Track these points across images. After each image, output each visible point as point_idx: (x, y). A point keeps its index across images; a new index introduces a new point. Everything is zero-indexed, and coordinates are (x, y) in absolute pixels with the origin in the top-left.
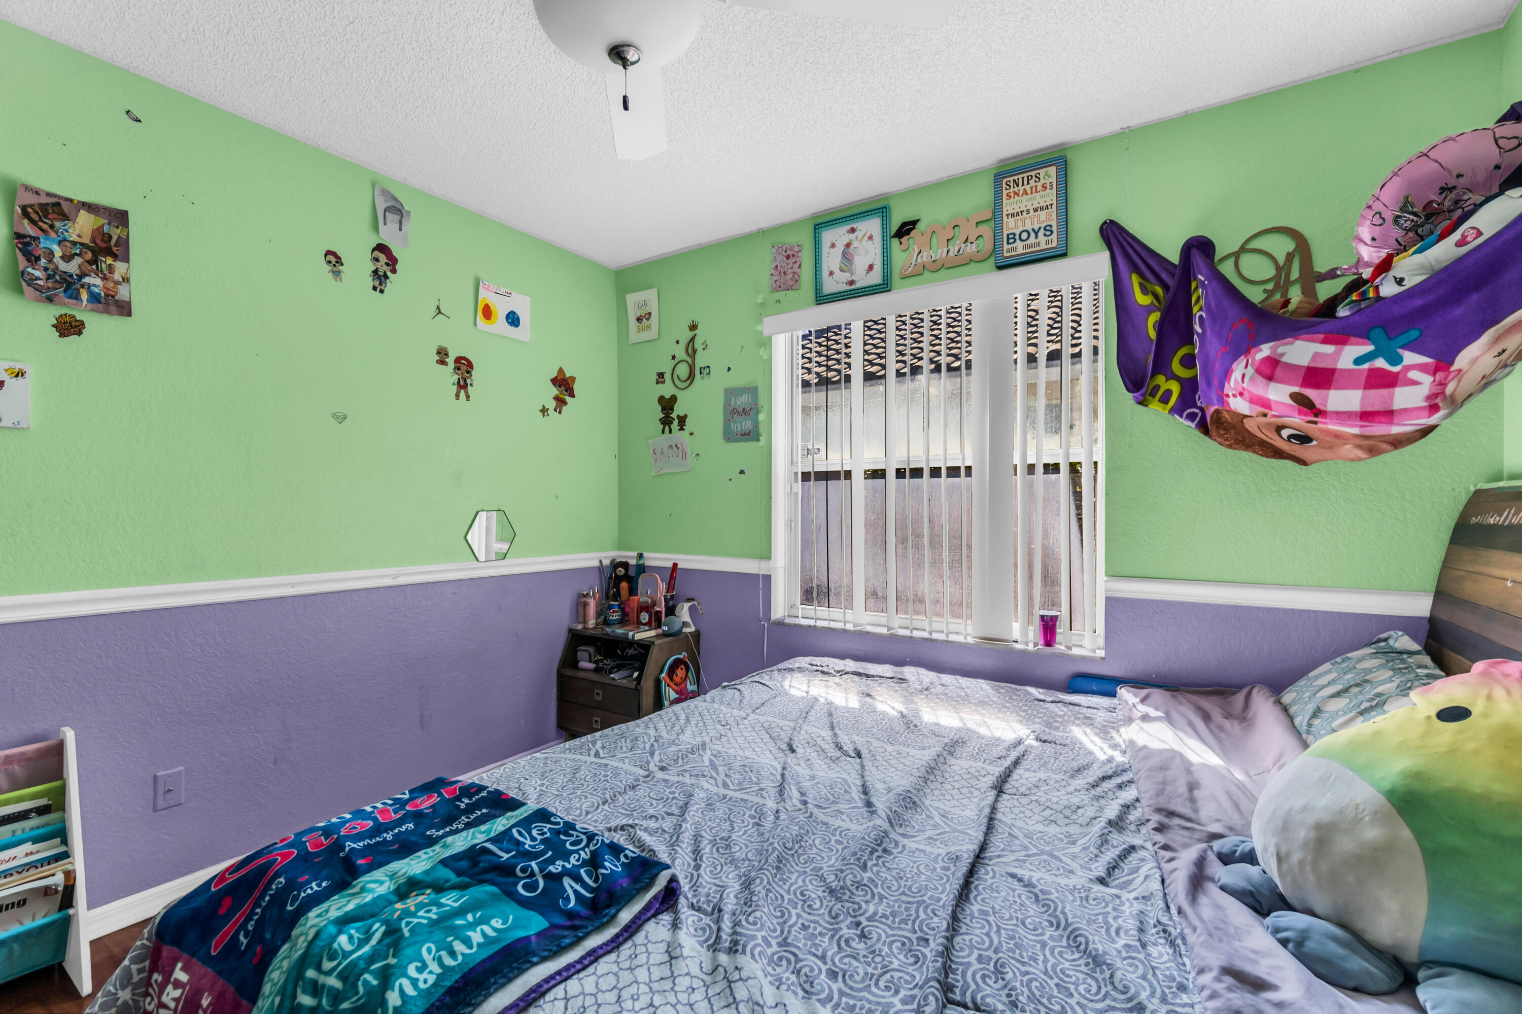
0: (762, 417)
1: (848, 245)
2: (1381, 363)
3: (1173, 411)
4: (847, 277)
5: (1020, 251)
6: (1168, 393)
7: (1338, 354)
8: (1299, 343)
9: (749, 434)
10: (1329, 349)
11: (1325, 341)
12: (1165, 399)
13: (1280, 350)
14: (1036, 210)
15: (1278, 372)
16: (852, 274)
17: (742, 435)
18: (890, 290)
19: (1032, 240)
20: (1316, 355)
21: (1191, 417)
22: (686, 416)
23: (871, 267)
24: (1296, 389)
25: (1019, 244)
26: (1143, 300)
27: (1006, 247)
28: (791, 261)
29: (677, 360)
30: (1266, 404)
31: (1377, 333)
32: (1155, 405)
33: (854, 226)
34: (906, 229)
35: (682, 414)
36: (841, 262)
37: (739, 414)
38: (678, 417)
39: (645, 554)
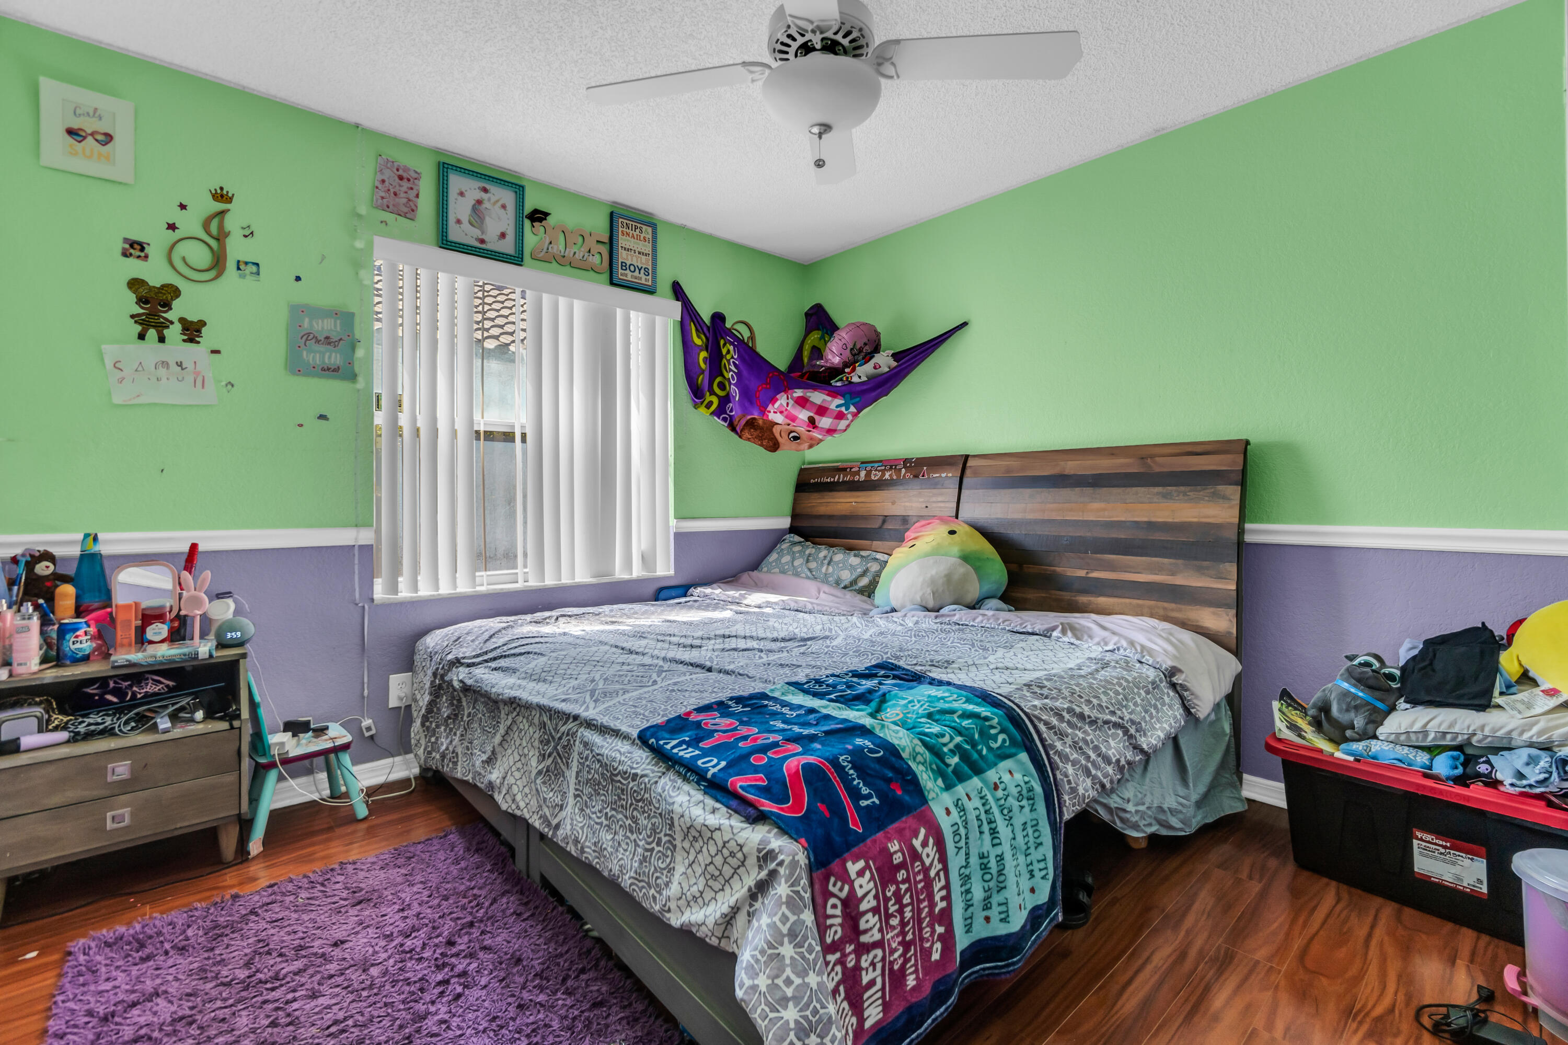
0: (360, 353)
1: (479, 202)
2: (843, 409)
3: (713, 413)
4: (476, 233)
5: (629, 278)
6: (711, 403)
7: (831, 402)
8: (816, 393)
9: (336, 370)
10: (829, 399)
11: (828, 395)
12: (708, 406)
13: (808, 394)
14: (639, 253)
15: (808, 405)
16: (483, 233)
17: (323, 369)
18: (521, 265)
19: (637, 273)
20: (824, 401)
21: (725, 420)
22: (203, 323)
23: (503, 235)
24: (812, 414)
25: (630, 274)
26: (698, 342)
27: (620, 271)
28: (405, 184)
29: (178, 234)
30: (793, 419)
31: (848, 396)
32: (702, 410)
33: (488, 187)
34: (538, 216)
35: (193, 317)
36: (470, 215)
37: (318, 341)
38: (182, 320)
39: (100, 536)
